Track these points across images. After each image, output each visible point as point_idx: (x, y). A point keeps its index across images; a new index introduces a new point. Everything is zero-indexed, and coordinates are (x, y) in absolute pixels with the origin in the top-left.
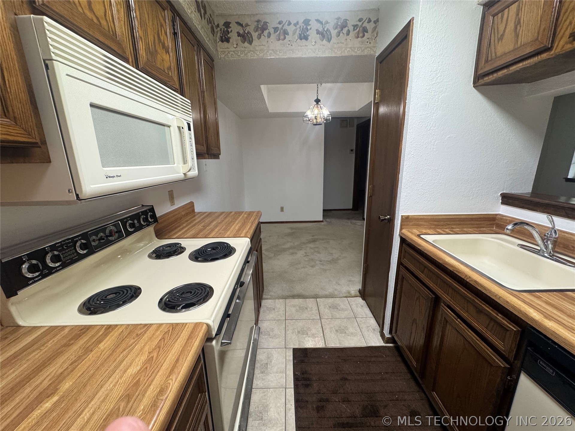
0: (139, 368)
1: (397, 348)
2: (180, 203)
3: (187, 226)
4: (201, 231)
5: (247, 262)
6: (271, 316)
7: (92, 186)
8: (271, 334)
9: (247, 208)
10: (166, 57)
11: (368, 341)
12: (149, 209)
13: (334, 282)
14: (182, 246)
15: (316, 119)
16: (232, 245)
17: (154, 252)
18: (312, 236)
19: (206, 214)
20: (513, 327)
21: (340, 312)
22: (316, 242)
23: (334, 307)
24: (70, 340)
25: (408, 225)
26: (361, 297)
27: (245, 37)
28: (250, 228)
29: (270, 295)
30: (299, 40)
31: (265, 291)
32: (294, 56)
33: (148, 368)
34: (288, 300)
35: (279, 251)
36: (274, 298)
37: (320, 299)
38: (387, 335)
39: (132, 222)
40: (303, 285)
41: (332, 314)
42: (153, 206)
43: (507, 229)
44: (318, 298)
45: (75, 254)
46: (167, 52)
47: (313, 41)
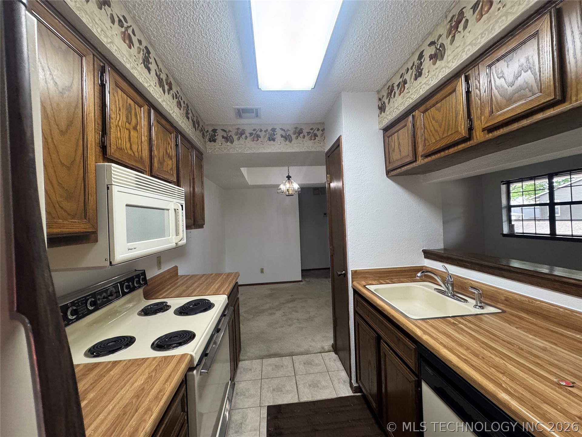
0: (142, 382)
1: (364, 396)
2: (165, 268)
3: (170, 288)
4: (184, 291)
5: (223, 315)
6: (248, 376)
7: (120, 256)
8: (247, 394)
9: (228, 270)
10: (170, 162)
11: (339, 393)
12: (141, 273)
13: (310, 339)
14: (167, 304)
15: (288, 191)
16: (211, 302)
17: (143, 310)
18: (291, 296)
19: (189, 276)
20: (413, 346)
21: (314, 367)
22: (294, 301)
23: (308, 363)
24: (86, 371)
25: (357, 278)
26: (334, 352)
27: (228, 139)
28: (229, 287)
29: (248, 356)
30: (268, 141)
31: (242, 352)
32: (265, 151)
33: (149, 381)
34: (264, 360)
35: (258, 312)
36: (251, 359)
37: (296, 356)
38: (355, 385)
39: (128, 284)
40: (280, 344)
41: (306, 370)
42: (144, 270)
43: (418, 276)
44: (293, 355)
45: (86, 310)
46: (171, 159)
47: (279, 142)
